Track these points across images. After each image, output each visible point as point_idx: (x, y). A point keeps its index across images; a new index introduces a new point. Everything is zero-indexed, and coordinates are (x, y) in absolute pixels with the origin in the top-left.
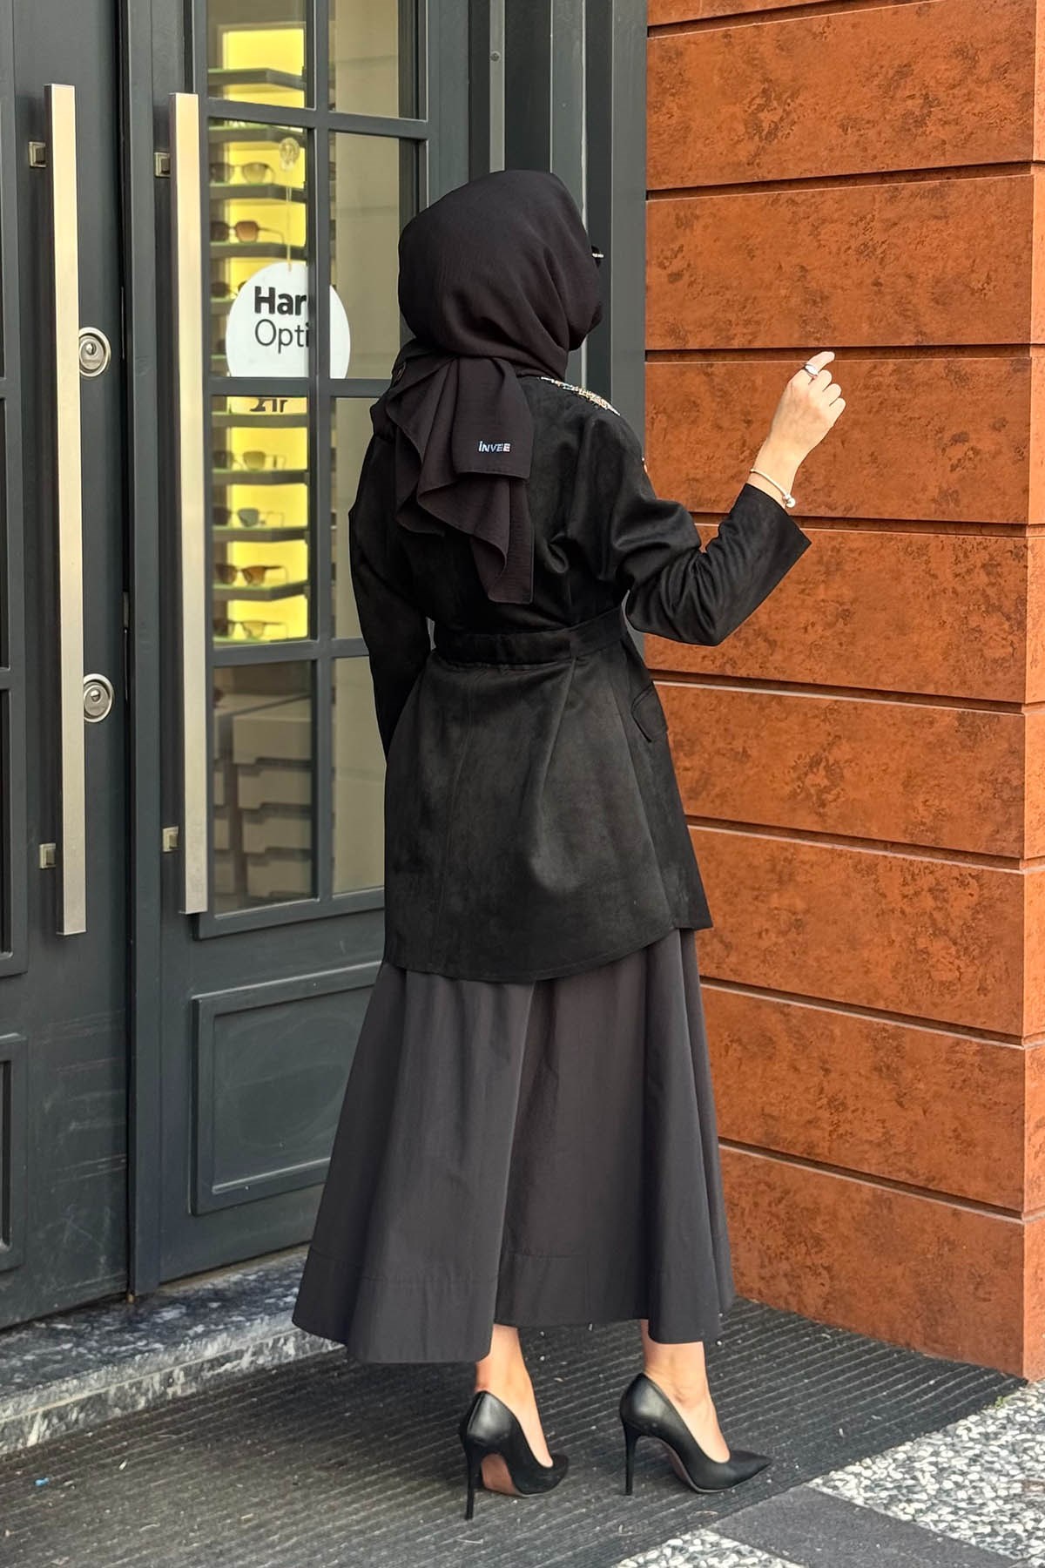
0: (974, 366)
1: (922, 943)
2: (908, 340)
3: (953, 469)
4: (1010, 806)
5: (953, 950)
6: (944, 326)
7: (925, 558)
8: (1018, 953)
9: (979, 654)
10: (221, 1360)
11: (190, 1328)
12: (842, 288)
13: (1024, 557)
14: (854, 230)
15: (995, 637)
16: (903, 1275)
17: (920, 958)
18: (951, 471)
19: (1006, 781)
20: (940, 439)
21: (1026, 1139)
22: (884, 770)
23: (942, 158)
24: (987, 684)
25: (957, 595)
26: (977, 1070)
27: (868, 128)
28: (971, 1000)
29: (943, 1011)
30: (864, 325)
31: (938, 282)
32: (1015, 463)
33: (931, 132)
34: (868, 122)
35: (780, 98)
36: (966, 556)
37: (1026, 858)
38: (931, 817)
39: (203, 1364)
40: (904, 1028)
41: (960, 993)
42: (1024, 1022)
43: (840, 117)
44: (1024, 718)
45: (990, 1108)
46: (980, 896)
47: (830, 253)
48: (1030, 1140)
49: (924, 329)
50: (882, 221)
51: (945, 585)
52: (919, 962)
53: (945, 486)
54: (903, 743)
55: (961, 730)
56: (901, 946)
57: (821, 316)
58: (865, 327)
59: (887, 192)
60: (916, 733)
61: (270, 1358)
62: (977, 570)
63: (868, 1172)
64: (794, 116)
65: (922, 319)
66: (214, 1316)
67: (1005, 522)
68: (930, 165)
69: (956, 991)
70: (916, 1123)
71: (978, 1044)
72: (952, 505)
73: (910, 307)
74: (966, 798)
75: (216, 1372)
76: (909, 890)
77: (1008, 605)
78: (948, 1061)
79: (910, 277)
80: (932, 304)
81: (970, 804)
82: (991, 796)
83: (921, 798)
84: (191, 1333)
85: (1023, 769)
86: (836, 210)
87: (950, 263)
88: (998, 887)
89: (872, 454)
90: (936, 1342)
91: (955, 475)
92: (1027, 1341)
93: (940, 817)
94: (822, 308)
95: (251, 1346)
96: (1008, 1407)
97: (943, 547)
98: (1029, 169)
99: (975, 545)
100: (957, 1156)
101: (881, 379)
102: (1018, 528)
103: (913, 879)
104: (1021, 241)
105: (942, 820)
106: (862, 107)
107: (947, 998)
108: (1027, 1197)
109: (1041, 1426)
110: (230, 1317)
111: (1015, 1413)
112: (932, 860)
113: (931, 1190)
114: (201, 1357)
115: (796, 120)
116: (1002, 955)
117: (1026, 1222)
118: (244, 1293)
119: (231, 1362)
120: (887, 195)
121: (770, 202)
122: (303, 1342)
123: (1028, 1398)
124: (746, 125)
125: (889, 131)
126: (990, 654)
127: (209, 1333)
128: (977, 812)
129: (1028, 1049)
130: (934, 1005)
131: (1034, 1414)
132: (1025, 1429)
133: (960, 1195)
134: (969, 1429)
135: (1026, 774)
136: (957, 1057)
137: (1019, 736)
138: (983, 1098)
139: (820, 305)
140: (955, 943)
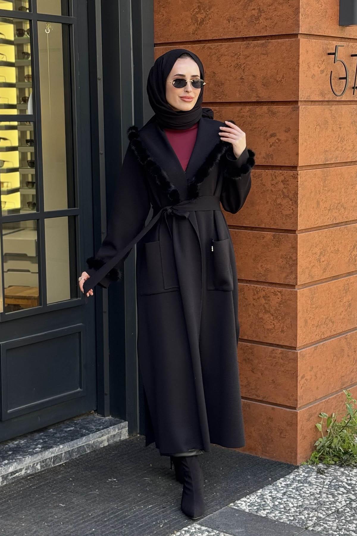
0: (278, 109)
1: (261, 315)
2: (254, 99)
4: (292, 267)
5: (272, 318)
6: (267, 94)
7: (261, 179)
8: (295, 318)
9: (281, 213)
10: (15, 472)
11: (3, 462)
12: (229, 80)
13: (297, 178)
14: (233, 59)
15: (287, 207)
16: (254, 431)
17: (260, 321)
18: (270, 147)
19: (291, 258)
20: (266, 135)
21: (298, 382)
22: (246, 255)
23: (265, 32)
24: (284, 223)
25: (273, 192)
26: (281, 359)
27: (238, 21)
28: (278, 335)
29: (268, 339)
30: (237, 94)
31: (265, 78)
32: (294, 144)
33: (261, 23)
34: (238, 18)
35: (205, 9)
36: (276, 178)
37: (298, 285)
38: (264, 271)
39: (8, 474)
40: (254, 346)
42: (298, 341)
43: (227, 17)
44: (297, 235)
45: (285, 372)
46: (281, 299)
47: (224, 67)
49: (260, 96)
50: (243, 55)
51: (268, 188)
52: (260, 322)
53: (268, 153)
54: (253, 245)
55: (274, 240)
56: (253, 317)
57: (221, 90)
58: (238, 95)
59: (246, 45)
60: (258, 241)
61: (32, 471)
62: (280, 183)
64: (210, 16)
65: (259, 92)
66: (10, 457)
67: (290, 165)
68: (261, 35)
69: (273, 332)
70: (259, 378)
71: (281, 351)
72: (270, 159)
73: (254, 87)
74: (276, 264)
75: (13, 477)
76: (256, 297)
77: (291, 195)
78: (270, 356)
79: (254, 76)
80: (262, 86)
81: (278, 266)
82: (285, 263)
83: (260, 265)
85: (297, 254)
86: (227, 51)
87: (269, 71)
88: (288, 295)
90: (266, 453)
91: (271, 149)
92: (299, 452)
93: (267, 271)
94: (221, 87)
95: (25, 467)
96: (293, 475)
97: (267, 175)
98: (298, 36)
99: (279, 174)
100: (273, 389)
101: (244, 114)
102: (294, 168)
103: (257, 293)
104: (295, 63)
105: (268, 272)
106: (235, 13)
107: (270, 334)
108: (298, 402)
109: (305, 481)
110: (17, 457)
111: (296, 477)
112: (264, 286)
113: (264, 401)
114: (7, 472)
115: (211, 17)
116: (289, 319)
117: (298, 411)
118: (20, 448)
119: (18, 473)
120: (245, 46)
121: (201, 48)
122: (43, 464)
123: (299, 471)
124: (192, 19)
125: (246, 22)
126: (285, 213)
127: (10, 463)
128: (280, 269)
129: (299, 352)
130: (266, 337)
131: (302, 477)
132: (300, 482)
133: (275, 402)
134: (281, 483)
135: (298, 256)
136: (273, 355)
137: (295, 242)
138: (283, 369)
139: (221, 86)
140: (272, 315)
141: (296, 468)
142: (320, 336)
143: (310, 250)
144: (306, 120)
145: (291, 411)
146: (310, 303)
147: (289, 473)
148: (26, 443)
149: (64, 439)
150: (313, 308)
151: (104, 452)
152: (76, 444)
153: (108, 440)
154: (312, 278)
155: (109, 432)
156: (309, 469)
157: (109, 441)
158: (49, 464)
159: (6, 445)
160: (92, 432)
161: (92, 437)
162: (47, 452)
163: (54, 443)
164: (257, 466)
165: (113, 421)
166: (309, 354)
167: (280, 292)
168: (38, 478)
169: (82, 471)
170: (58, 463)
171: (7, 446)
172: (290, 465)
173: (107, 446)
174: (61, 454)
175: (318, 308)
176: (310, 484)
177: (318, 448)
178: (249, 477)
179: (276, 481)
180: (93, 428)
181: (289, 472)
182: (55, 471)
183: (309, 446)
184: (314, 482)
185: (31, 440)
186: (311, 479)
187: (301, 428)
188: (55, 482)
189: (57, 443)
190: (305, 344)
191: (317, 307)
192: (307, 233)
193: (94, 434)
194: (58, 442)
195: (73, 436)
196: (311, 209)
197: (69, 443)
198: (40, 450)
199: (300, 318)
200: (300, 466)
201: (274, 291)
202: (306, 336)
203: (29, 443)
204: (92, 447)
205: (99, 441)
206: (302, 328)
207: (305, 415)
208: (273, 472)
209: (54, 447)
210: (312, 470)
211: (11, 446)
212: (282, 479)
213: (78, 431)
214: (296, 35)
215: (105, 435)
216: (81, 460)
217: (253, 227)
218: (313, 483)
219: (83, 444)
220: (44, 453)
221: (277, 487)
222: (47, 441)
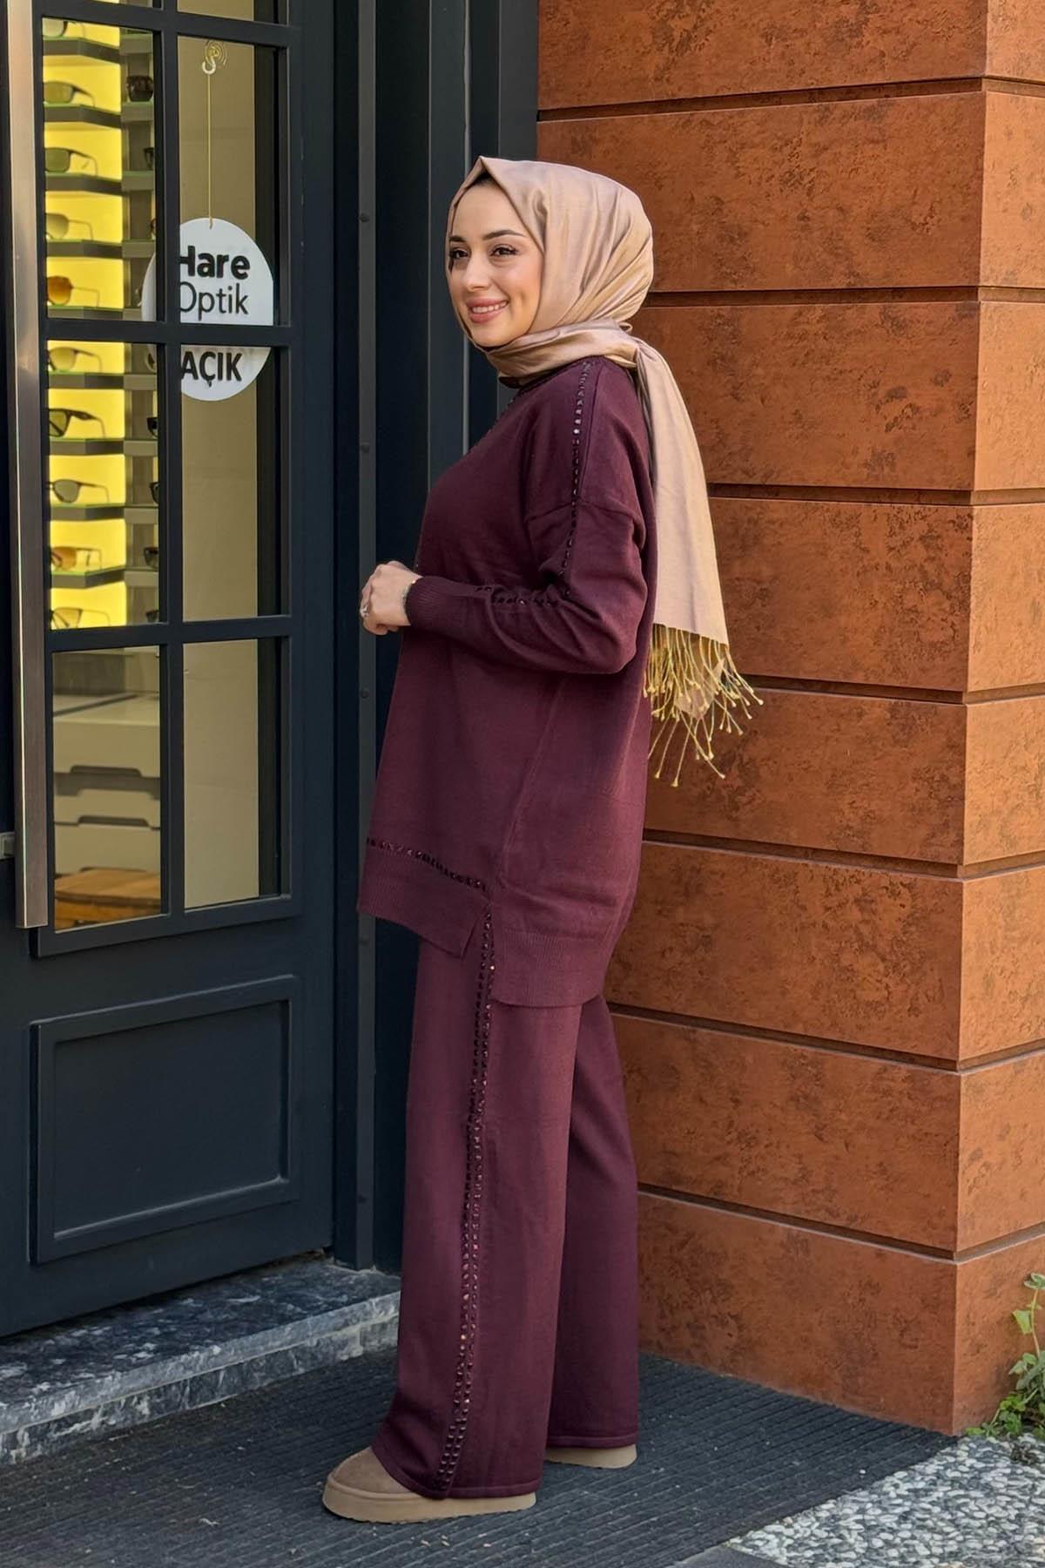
0: (914, 311)
1: (846, 959)
2: (839, 282)
3: (888, 429)
4: (947, 807)
5: (881, 967)
6: (881, 265)
7: (855, 529)
8: (954, 969)
9: (916, 637)
10: (70, 1421)
11: (32, 1387)
12: (763, 223)
13: (968, 528)
14: (778, 157)
15: (933, 618)
16: (821, 1323)
17: (843, 977)
18: (886, 431)
19: (944, 778)
20: (875, 394)
21: (960, 1171)
22: (805, 769)
23: (880, 72)
24: (923, 670)
25: (891, 571)
26: (906, 1099)
27: (795, 38)
28: (901, 1022)
29: (870, 1035)
30: (788, 265)
31: (873, 216)
32: (961, 420)
33: (867, 43)
34: (795, 31)
36: (902, 527)
37: (965, 864)
38: (858, 821)
39: (49, 1424)
40: (825, 1055)
41: (888, 1015)
42: (961, 1043)
43: (762, 25)
44: (966, 708)
45: (920, 1140)
46: (913, 907)
47: (750, 183)
48: (963, 1173)
49: (859, 270)
50: (810, 145)
51: (877, 560)
52: (843, 980)
53: (879, 449)
54: (827, 738)
55: (894, 722)
56: (822, 963)
57: (739, 254)
58: (789, 267)
59: (816, 112)
60: (843, 726)
61: (122, 1419)
62: (913, 543)
63: (782, 1212)
64: (710, 24)
65: (854, 258)
66: (59, 1373)
67: (947, 488)
68: (866, 81)
69: (883, 1012)
70: (837, 1158)
71: (908, 1071)
72: (887, 470)
73: (841, 244)
74: (898, 798)
75: (63, 1433)
76: (833, 901)
77: (948, 582)
78: (874, 1089)
79: (841, 209)
80: (867, 241)
81: (903, 805)
82: (927, 795)
83: (848, 799)
84: (35, 1390)
85: (963, 766)
86: (759, 132)
87: (888, 194)
88: (933, 897)
89: (797, 411)
90: (856, 1393)
91: (889, 437)
92: (957, 1391)
93: (868, 820)
94: (739, 246)
95: (102, 1405)
96: (936, 1462)
97: (876, 518)
98: (981, 84)
99: (913, 515)
100: (882, 1192)
101: (807, 327)
102: (962, 496)
103: (837, 889)
104: (970, 169)
105: (871, 824)
106: (788, 14)
107: (874, 1020)
108: (959, 1236)
109: (975, 1481)
110: (77, 1374)
111: (946, 1468)
112: (859, 868)
113: (852, 1230)
114: (46, 1418)
115: (712, 28)
116: (936, 972)
117: (959, 1264)
118: (91, 1348)
119: (80, 1422)
120: (816, 116)
121: (681, 123)
122: (158, 1401)
123: (959, 1453)
124: (653, 33)
125: (820, 41)
126: (926, 636)
127: (55, 1391)
128: (910, 814)
129: (964, 1075)
130: (860, 1028)
131: (965, 1469)
132: (958, 1485)
133: (885, 1234)
134: (896, 1486)
135: (967, 771)
136: (884, 1085)
137: (958, 728)
138: (912, 1129)
139: (738, 242)
140: (884, 960)
141: (949, 1445)
142: (1033, 1029)
143: (1005, 757)
144: (1000, 348)
145: (937, 1263)
146: (1003, 923)
147: (925, 1458)
148: (108, 1335)
149: (226, 1329)
150: (1013, 940)
151: (350, 1374)
152: (262, 1344)
153: (364, 1340)
154: (1013, 844)
155: (367, 1314)
156: (990, 1449)
157: (367, 1344)
158: (178, 1400)
159: (48, 1338)
160: (316, 1310)
161: (314, 1327)
162: (171, 1365)
163: (195, 1338)
164: (824, 1431)
165: (382, 1282)
166: (997, 1083)
167: (909, 887)
168: (141, 1440)
169: (276, 1427)
170: (205, 1402)
171: (51, 1342)
172: (931, 1433)
173: (359, 1357)
174: (215, 1372)
175: (1028, 943)
176: (990, 1491)
177: (1020, 1384)
178: (797, 1463)
179: (882, 1478)
180: (318, 1300)
181: (926, 1453)
182: (194, 1422)
183: (994, 1378)
184: (1002, 1486)
185: (125, 1328)
186: (993, 1478)
187: (968, 1316)
188: (190, 1455)
189: (204, 1339)
190: (983, 1052)
191: (1026, 939)
192: (996, 703)
193: (319, 1317)
194: (207, 1338)
195: (254, 1321)
196: (1013, 628)
197: (243, 1340)
198: (150, 1356)
199: (971, 968)
200: (962, 1437)
201: (891, 883)
202: (987, 1027)
203: (117, 1336)
204: (314, 1357)
205: (334, 1338)
206: (976, 1001)
207: (982, 1278)
208: (873, 1452)
209: (194, 1351)
210: (1000, 1451)
211: (63, 1343)
212: (901, 1474)
213: (271, 1306)
214: (973, 82)
215: (354, 1324)
216: (275, 1395)
217: (830, 683)
218: (998, 1489)
219: (285, 1348)
220: (162, 1368)
221: (882, 1497)
222: (174, 1333)
